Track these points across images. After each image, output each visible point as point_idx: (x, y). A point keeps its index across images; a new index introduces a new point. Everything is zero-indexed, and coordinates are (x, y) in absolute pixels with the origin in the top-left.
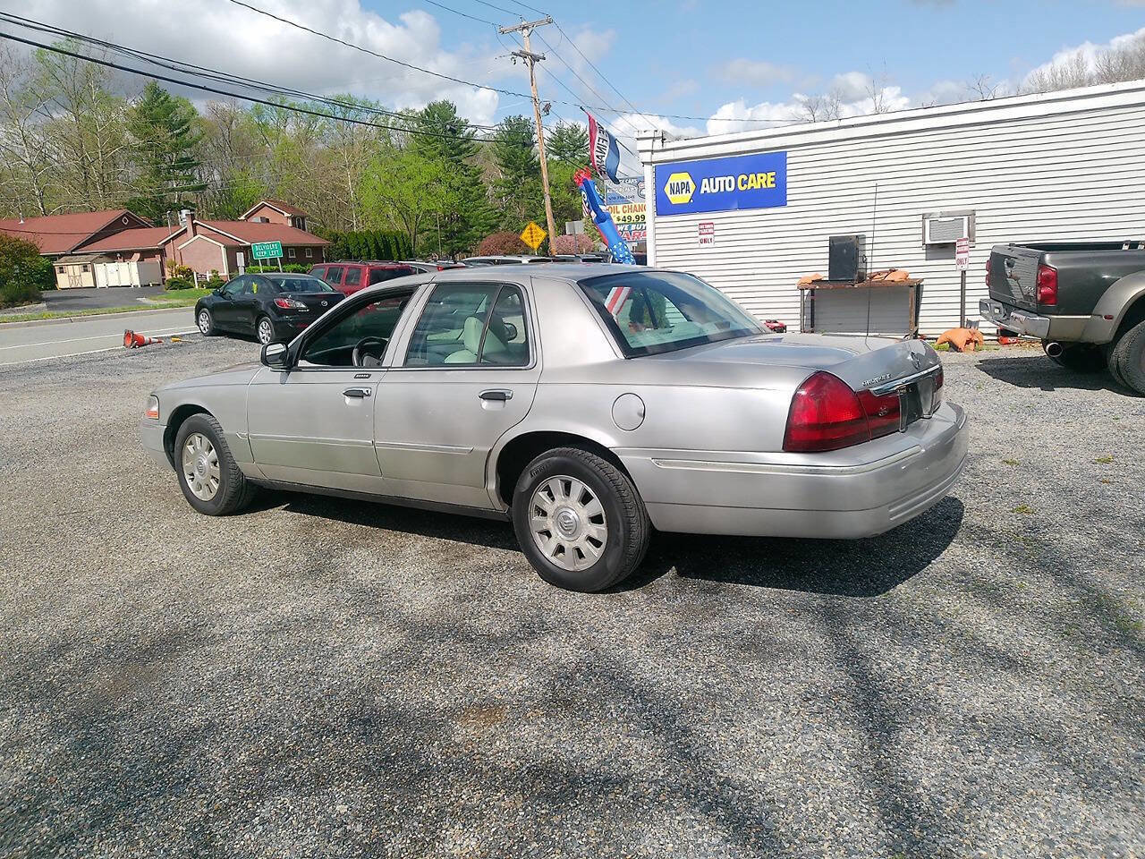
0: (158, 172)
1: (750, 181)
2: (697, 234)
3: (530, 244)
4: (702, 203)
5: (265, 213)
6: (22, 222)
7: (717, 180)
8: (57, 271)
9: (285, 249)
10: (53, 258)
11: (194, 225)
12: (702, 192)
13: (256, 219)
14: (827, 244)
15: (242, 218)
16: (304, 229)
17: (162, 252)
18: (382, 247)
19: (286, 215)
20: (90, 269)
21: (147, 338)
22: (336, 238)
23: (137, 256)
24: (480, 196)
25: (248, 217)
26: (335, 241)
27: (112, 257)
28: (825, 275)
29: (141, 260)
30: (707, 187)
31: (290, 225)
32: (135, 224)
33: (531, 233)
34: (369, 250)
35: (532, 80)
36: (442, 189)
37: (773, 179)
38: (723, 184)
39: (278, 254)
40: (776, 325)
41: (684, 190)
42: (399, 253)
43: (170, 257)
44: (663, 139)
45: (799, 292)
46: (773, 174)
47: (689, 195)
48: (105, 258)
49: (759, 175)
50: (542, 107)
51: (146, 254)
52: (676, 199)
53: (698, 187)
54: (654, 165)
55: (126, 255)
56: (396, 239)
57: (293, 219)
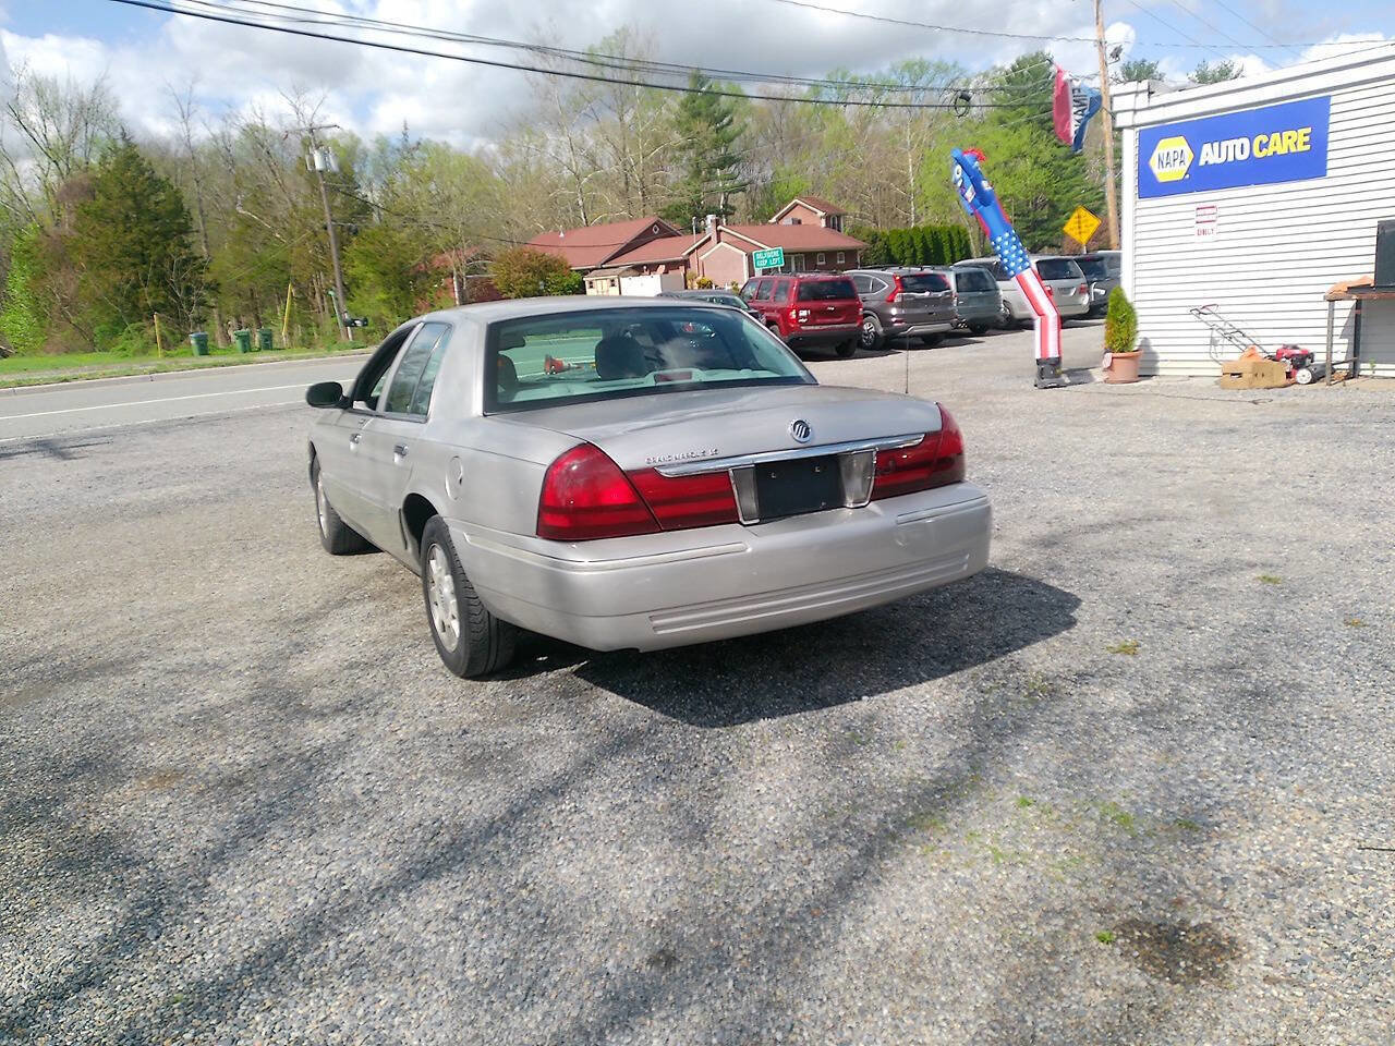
0: (698, 172)
1: (1272, 143)
2: (1193, 223)
3: (1077, 237)
4: (1202, 178)
5: (798, 214)
6: (562, 235)
7: (1224, 144)
8: (587, 285)
9: (787, 255)
10: (585, 272)
11: (719, 232)
12: (1202, 163)
13: (787, 221)
14: (1374, 232)
15: (774, 220)
16: (839, 231)
17: (686, 263)
18: (931, 246)
19: (820, 214)
20: (616, 283)
21: (565, 364)
22: (875, 238)
23: (662, 268)
24: (1076, 172)
25: (779, 219)
26: (874, 242)
27: (638, 270)
28: (1370, 279)
29: (666, 272)
30: (1211, 155)
31: (823, 225)
32: (667, 233)
33: (1079, 222)
34: (915, 251)
35: (1098, 18)
36: (1024, 166)
37: (1307, 139)
38: (1234, 150)
39: (779, 262)
40: (1297, 352)
41: (1178, 161)
42: (953, 252)
43: (694, 268)
44: (1150, 93)
45: (1326, 305)
46: (1309, 130)
47: (1185, 168)
48: (632, 272)
49: (1286, 134)
50: (1110, 50)
51: (671, 266)
52: (1163, 174)
53: (1197, 158)
54: (1138, 129)
55: (652, 268)
56: (950, 235)
57: (827, 218)
